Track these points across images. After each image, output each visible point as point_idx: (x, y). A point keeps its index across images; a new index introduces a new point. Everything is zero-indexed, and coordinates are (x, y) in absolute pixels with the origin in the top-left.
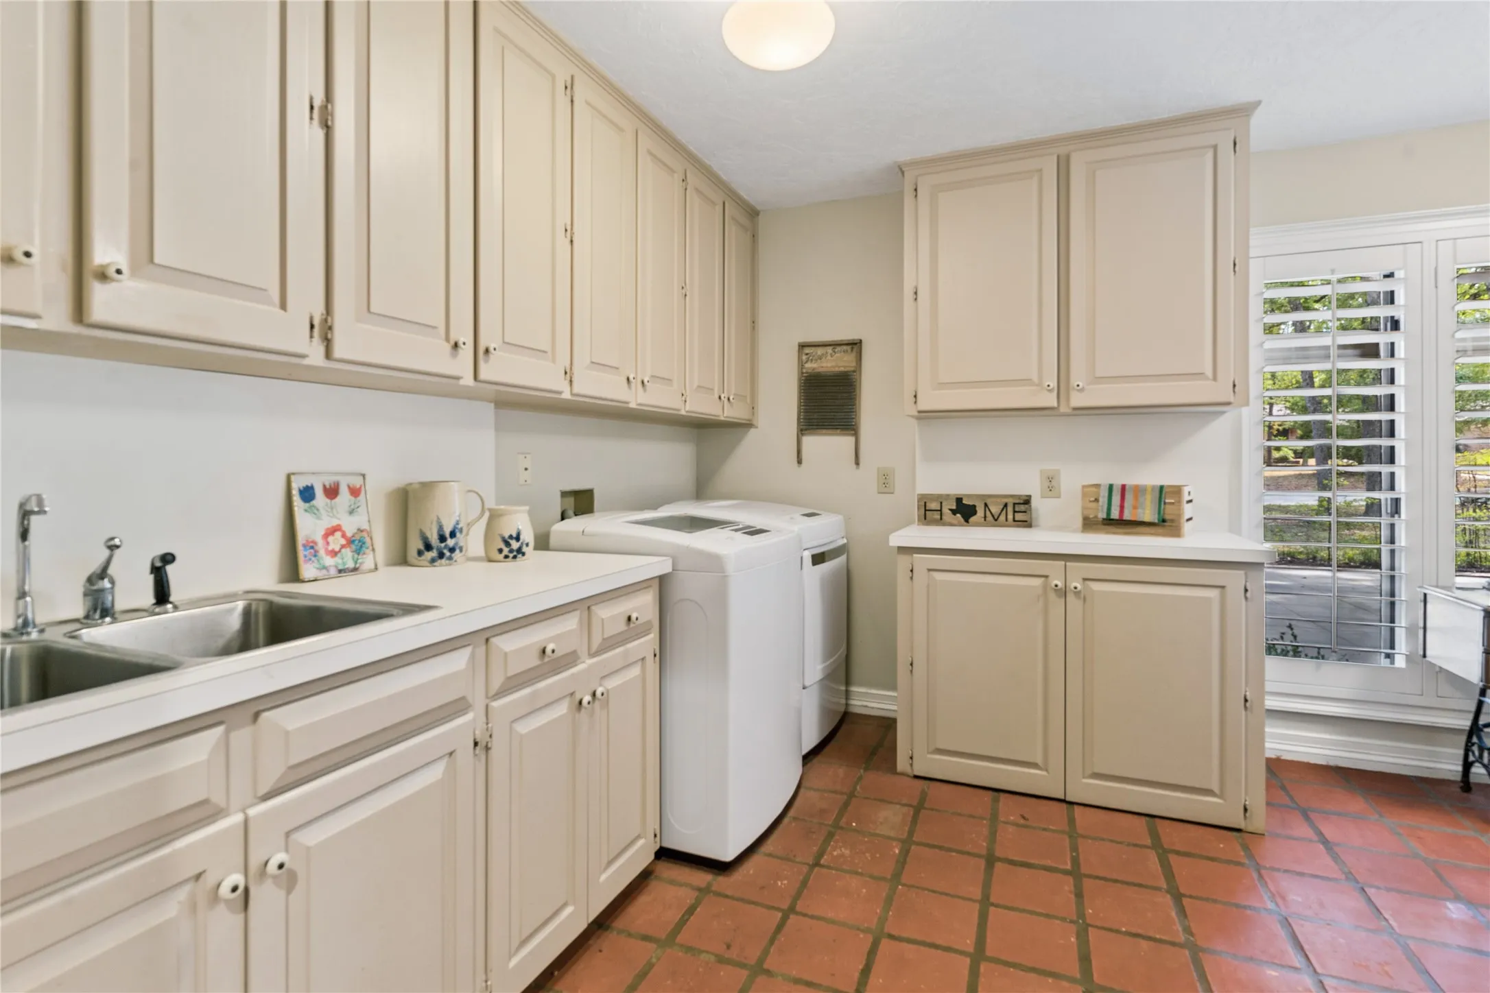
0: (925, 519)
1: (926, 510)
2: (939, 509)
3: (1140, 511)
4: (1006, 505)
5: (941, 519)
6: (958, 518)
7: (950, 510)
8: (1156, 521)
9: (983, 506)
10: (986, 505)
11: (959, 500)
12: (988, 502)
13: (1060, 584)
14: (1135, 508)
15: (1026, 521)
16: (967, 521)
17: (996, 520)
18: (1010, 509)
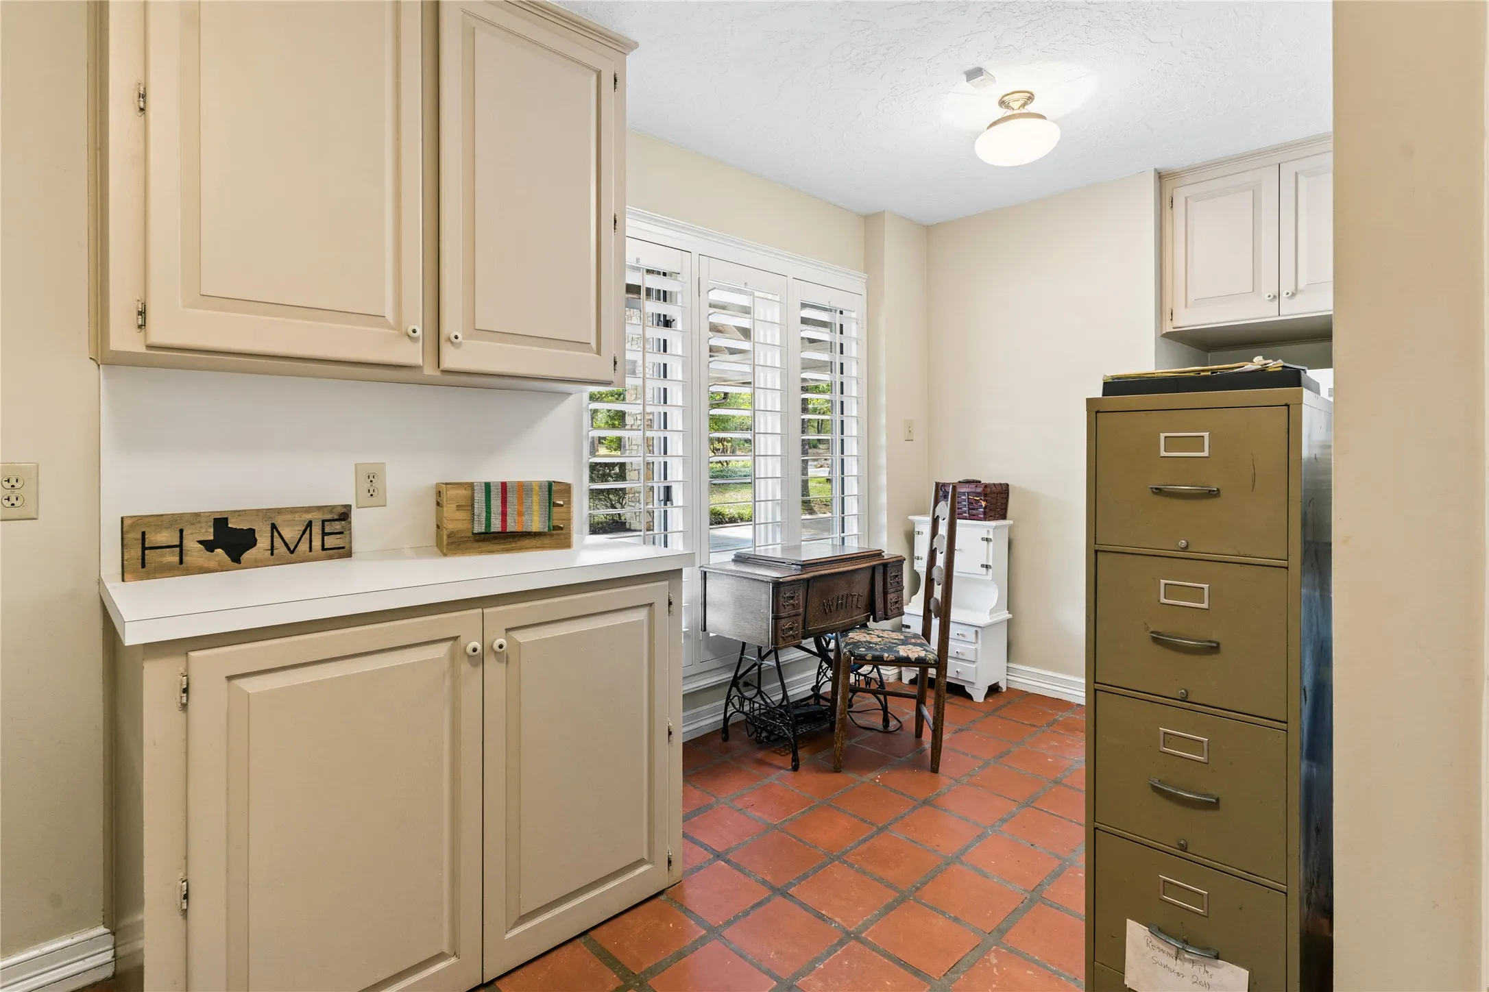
0: (143, 566)
1: (144, 549)
2: (178, 543)
3: (526, 517)
4: (310, 524)
5: (181, 562)
6: (217, 555)
7: (200, 542)
8: (546, 530)
9: (269, 528)
10: (274, 527)
11: (220, 523)
12: (278, 521)
13: (478, 645)
14: (520, 514)
15: (343, 548)
16: (236, 559)
17: (292, 552)
18: (316, 530)
